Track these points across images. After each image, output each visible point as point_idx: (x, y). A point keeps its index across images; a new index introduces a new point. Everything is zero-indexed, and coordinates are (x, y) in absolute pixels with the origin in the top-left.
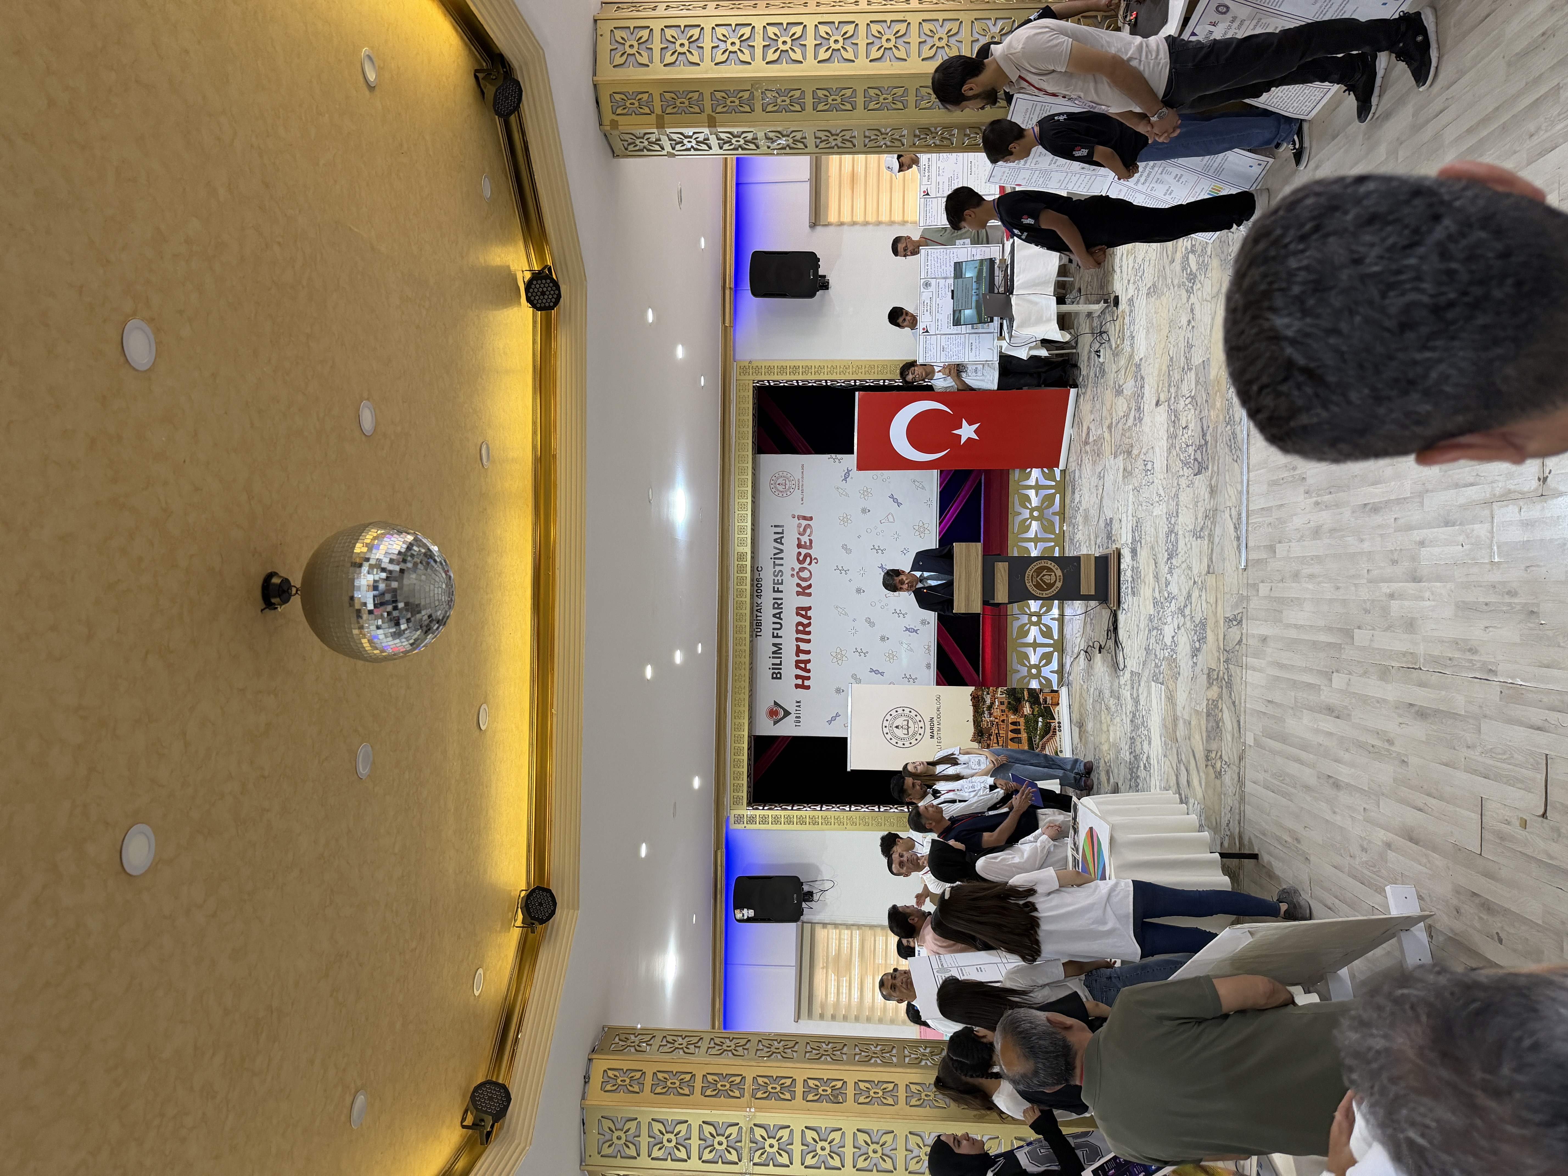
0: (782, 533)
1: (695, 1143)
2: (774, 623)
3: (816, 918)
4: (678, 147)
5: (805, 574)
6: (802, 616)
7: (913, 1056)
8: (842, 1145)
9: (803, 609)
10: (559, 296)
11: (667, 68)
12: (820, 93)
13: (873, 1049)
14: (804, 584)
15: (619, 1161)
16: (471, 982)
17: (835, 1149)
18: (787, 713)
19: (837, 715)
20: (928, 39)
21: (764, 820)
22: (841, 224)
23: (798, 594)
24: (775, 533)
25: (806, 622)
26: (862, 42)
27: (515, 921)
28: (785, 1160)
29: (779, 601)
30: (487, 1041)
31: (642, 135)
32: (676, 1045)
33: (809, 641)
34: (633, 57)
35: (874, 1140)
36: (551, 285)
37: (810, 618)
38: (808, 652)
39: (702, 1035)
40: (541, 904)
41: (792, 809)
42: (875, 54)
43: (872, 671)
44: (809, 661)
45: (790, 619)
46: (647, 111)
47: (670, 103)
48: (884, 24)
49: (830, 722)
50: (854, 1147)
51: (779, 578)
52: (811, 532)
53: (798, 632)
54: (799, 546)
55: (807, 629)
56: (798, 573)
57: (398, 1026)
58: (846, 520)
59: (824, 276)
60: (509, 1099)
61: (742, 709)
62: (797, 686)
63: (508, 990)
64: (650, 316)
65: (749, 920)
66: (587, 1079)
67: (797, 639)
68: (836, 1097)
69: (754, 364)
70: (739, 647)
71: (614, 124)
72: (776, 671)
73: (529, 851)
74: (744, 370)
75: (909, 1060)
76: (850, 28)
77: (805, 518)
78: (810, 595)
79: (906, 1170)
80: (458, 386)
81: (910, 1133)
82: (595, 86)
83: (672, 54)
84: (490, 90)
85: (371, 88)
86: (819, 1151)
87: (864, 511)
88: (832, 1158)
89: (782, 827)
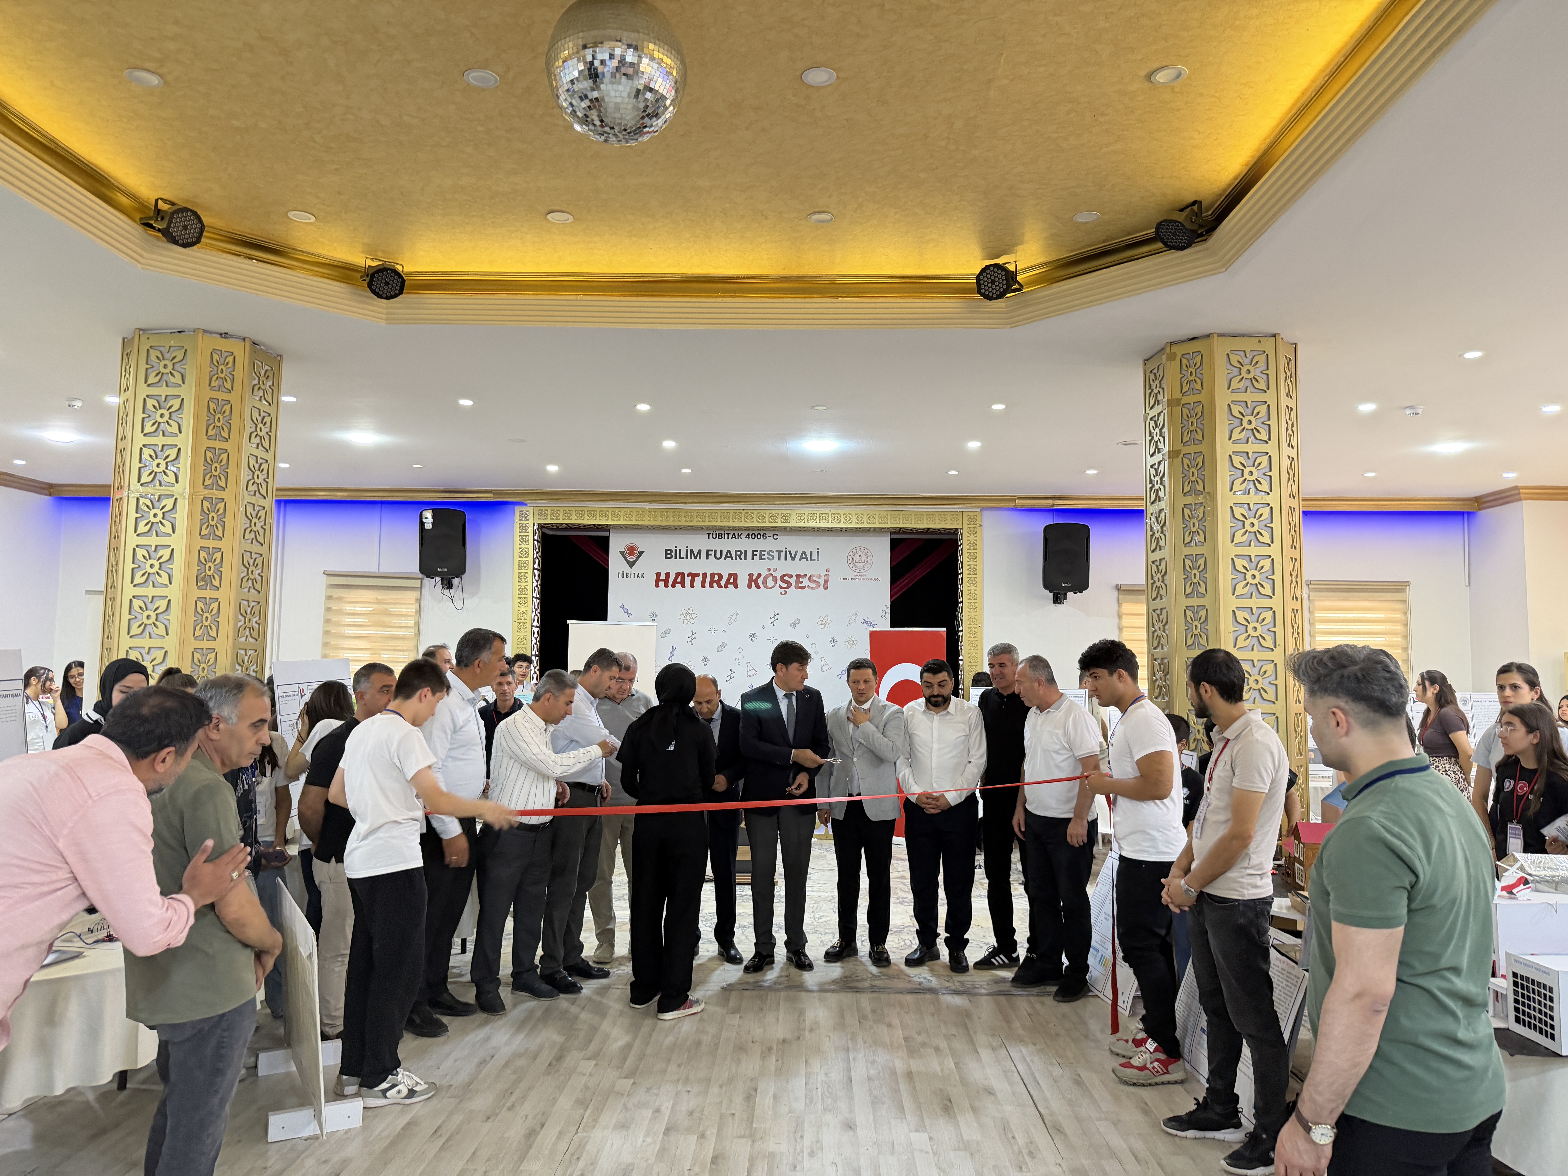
0: (811, 559)
1: (159, 440)
2: (721, 551)
3: (425, 591)
4: (1152, 424)
5: (770, 582)
6: (728, 579)
7: (246, 658)
8: (156, 584)
9: (736, 580)
10: (990, 298)
11: (1226, 408)
12: (1201, 561)
13: (255, 620)
14: (760, 581)
15: (143, 366)
16: (300, 208)
17: (152, 578)
18: (631, 564)
19: (629, 615)
20: (1257, 669)
21: (523, 540)
22: (1120, 617)
23: (751, 575)
24: (811, 552)
25: (723, 583)
26: (1253, 603)
27: (372, 259)
28: (142, 528)
29: (743, 556)
30: (247, 228)
31: (1163, 386)
32: (260, 425)
33: (703, 586)
34: (1237, 373)
35: (160, 617)
36: (1002, 290)
37: (726, 587)
38: (692, 586)
39: (271, 452)
40: (387, 284)
41: (534, 569)
42: (1240, 615)
43: (674, 649)
44: (683, 586)
45: (725, 568)
46: (1185, 389)
47: (1192, 412)
48: (1272, 624)
49: (622, 607)
50: (153, 597)
51: (767, 556)
52: (812, 588)
53: (713, 575)
54: (798, 576)
55: (715, 584)
56: (772, 575)
57: (235, 123)
58: (824, 622)
59: (1065, 598)
60: (185, 245)
61: (634, 518)
62: (658, 574)
63: (303, 252)
64: (999, 407)
65: (422, 524)
66: (225, 335)
67: (705, 575)
68: (203, 580)
69: (978, 529)
70: (695, 514)
71: (1172, 357)
72: (673, 554)
73: (443, 273)
74: (972, 519)
75: (241, 654)
76: (1268, 591)
77: (826, 582)
78: (750, 587)
79: (130, 648)
80: (880, 185)
81: (166, 652)
82: (1208, 336)
83: (1240, 412)
84: (1181, 217)
85: (1149, 77)
86: (150, 562)
87: (833, 641)
88: (143, 575)
89: (517, 559)
